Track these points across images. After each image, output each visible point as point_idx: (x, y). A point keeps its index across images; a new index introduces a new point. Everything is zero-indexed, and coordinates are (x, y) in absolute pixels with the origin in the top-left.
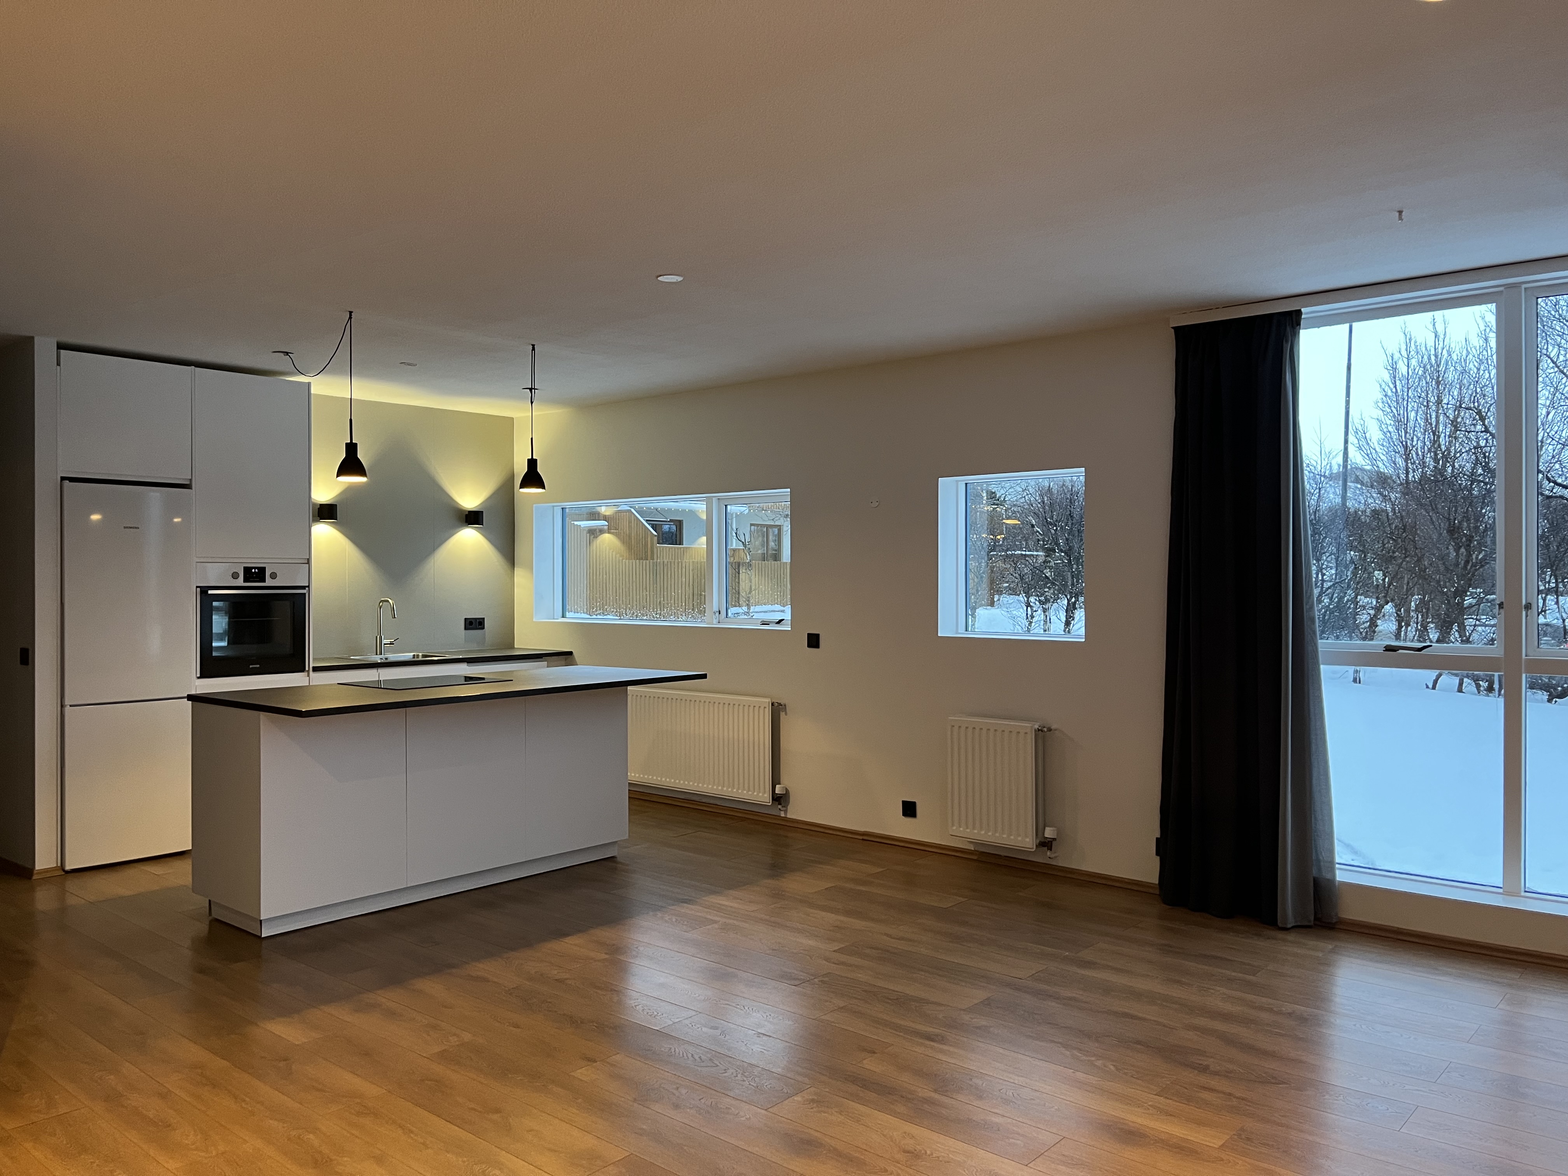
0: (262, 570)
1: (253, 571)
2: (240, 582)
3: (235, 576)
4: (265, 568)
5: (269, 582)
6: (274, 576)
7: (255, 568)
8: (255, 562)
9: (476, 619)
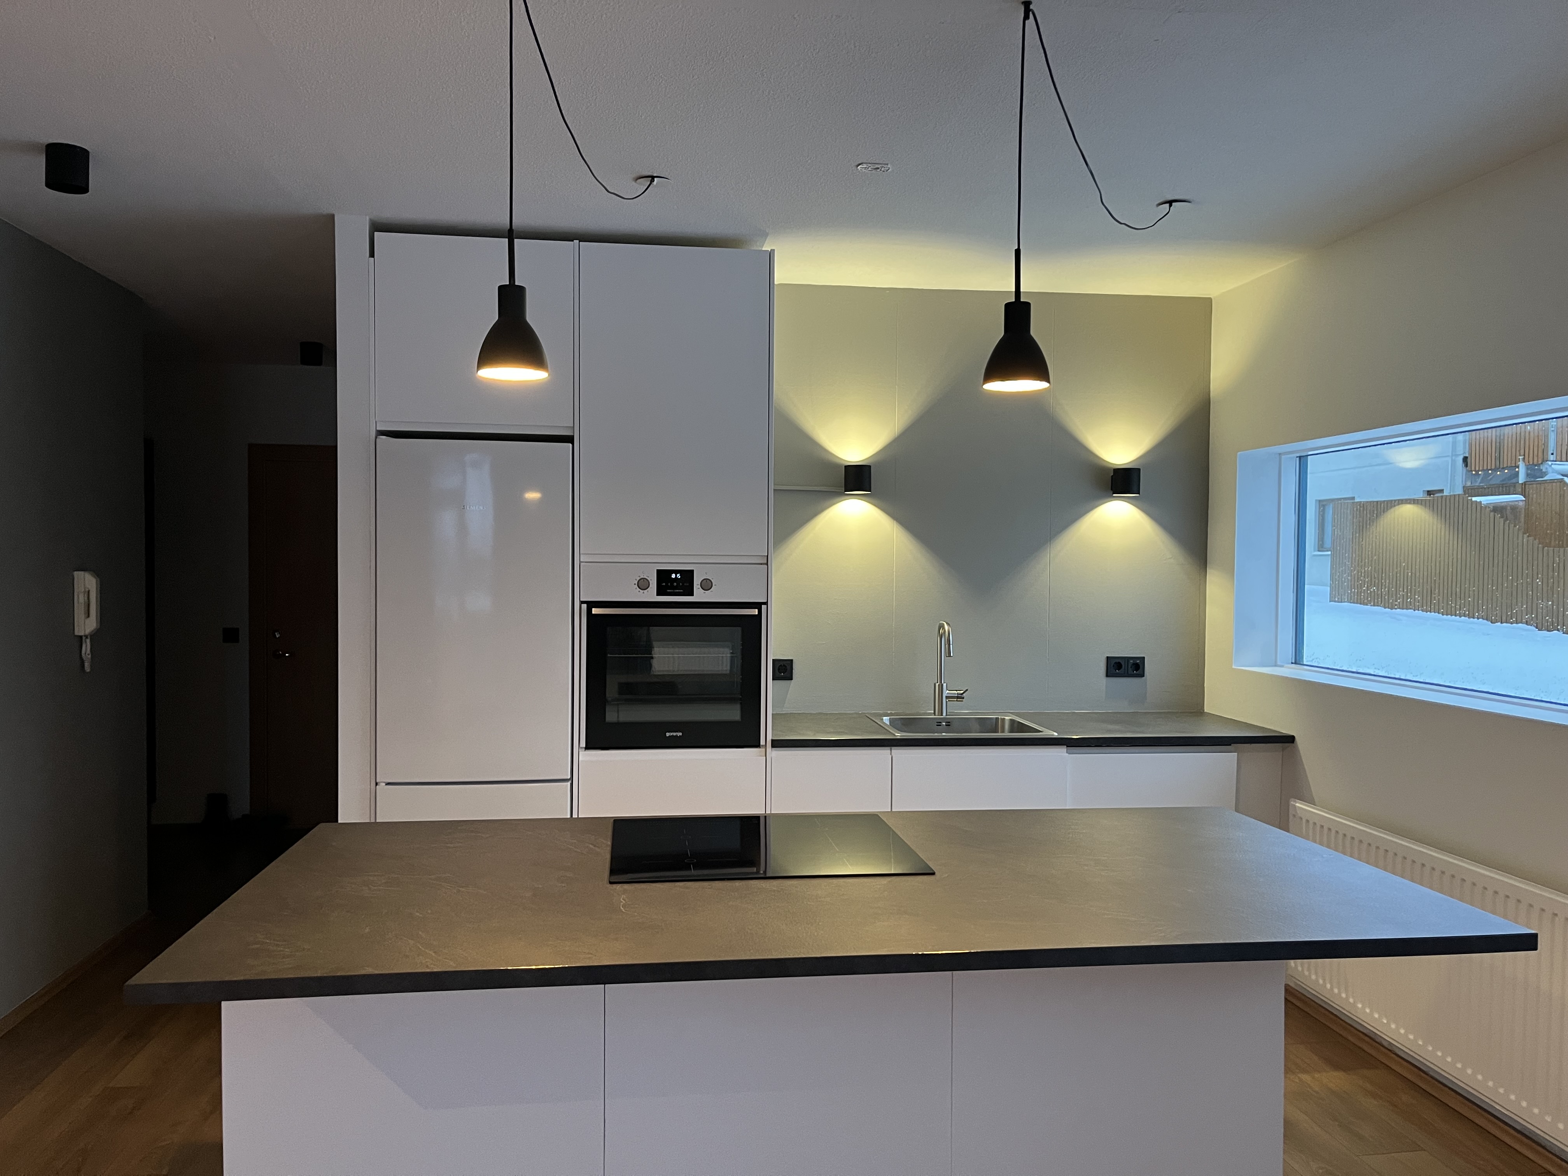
0: (688, 575)
1: (673, 576)
2: (651, 595)
3: (643, 584)
4: (692, 571)
5: (699, 595)
6: (707, 585)
7: (676, 572)
8: (675, 562)
9: (1128, 659)
